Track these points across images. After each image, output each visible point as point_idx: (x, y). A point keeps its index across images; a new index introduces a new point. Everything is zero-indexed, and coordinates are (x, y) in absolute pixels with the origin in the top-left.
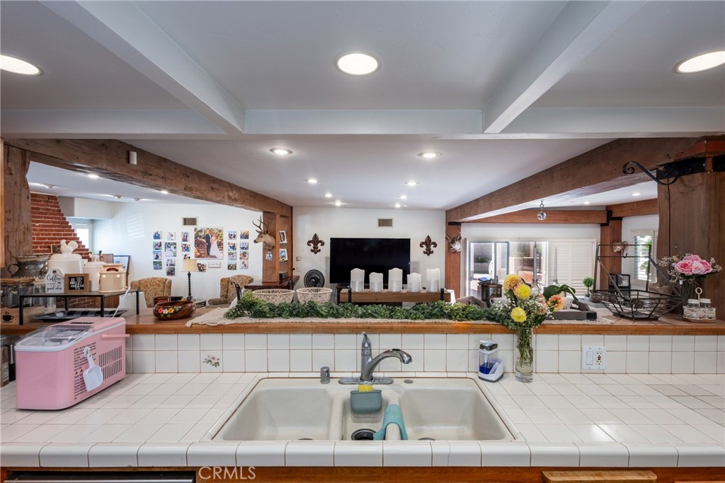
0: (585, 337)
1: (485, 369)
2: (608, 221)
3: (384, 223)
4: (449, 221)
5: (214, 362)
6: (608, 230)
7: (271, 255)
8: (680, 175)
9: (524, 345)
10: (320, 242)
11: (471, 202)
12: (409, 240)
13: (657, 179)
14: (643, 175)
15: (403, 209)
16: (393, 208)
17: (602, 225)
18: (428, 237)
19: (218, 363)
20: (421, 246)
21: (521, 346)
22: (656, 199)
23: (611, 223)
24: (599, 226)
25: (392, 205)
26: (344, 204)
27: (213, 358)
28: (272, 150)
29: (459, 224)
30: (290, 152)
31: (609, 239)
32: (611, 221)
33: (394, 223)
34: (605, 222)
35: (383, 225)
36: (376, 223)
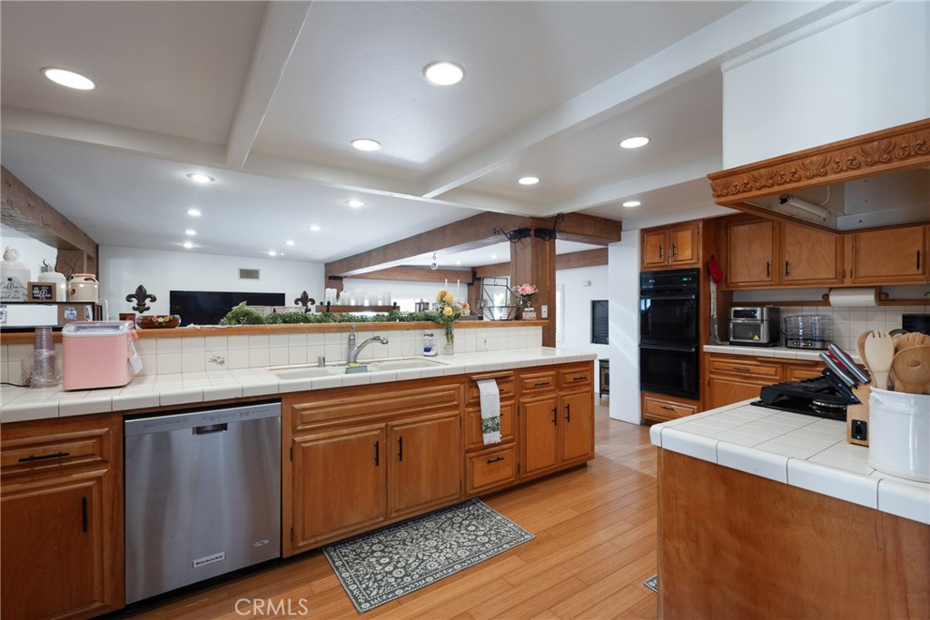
0: (479, 329)
1: (427, 350)
2: (473, 281)
3: (248, 274)
4: (330, 275)
5: (219, 361)
6: (473, 288)
7: (75, 312)
8: (520, 238)
9: (449, 335)
10: (149, 296)
11: (362, 254)
12: (284, 295)
13: (510, 239)
14: (503, 237)
15: (278, 258)
16: (267, 257)
17: (469, 284)
18: (305, 292)
19: (223, 362)
20: (296, 303)
21: (447, 334)
22: (509, 263)
23: (476, 282)
24: (466, 285)
25: (265, 252)
26: (196, 246)
27: (219, 358)
28: (189, 176)
29: (341, 278)
30: (213, 179)
31: (474, 297)
32: (476, 281)
33: (261, 274)
34: (471, 281)
35: (247, 277)
36: (237, 274)
